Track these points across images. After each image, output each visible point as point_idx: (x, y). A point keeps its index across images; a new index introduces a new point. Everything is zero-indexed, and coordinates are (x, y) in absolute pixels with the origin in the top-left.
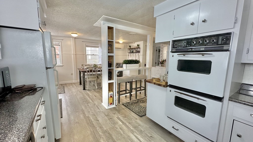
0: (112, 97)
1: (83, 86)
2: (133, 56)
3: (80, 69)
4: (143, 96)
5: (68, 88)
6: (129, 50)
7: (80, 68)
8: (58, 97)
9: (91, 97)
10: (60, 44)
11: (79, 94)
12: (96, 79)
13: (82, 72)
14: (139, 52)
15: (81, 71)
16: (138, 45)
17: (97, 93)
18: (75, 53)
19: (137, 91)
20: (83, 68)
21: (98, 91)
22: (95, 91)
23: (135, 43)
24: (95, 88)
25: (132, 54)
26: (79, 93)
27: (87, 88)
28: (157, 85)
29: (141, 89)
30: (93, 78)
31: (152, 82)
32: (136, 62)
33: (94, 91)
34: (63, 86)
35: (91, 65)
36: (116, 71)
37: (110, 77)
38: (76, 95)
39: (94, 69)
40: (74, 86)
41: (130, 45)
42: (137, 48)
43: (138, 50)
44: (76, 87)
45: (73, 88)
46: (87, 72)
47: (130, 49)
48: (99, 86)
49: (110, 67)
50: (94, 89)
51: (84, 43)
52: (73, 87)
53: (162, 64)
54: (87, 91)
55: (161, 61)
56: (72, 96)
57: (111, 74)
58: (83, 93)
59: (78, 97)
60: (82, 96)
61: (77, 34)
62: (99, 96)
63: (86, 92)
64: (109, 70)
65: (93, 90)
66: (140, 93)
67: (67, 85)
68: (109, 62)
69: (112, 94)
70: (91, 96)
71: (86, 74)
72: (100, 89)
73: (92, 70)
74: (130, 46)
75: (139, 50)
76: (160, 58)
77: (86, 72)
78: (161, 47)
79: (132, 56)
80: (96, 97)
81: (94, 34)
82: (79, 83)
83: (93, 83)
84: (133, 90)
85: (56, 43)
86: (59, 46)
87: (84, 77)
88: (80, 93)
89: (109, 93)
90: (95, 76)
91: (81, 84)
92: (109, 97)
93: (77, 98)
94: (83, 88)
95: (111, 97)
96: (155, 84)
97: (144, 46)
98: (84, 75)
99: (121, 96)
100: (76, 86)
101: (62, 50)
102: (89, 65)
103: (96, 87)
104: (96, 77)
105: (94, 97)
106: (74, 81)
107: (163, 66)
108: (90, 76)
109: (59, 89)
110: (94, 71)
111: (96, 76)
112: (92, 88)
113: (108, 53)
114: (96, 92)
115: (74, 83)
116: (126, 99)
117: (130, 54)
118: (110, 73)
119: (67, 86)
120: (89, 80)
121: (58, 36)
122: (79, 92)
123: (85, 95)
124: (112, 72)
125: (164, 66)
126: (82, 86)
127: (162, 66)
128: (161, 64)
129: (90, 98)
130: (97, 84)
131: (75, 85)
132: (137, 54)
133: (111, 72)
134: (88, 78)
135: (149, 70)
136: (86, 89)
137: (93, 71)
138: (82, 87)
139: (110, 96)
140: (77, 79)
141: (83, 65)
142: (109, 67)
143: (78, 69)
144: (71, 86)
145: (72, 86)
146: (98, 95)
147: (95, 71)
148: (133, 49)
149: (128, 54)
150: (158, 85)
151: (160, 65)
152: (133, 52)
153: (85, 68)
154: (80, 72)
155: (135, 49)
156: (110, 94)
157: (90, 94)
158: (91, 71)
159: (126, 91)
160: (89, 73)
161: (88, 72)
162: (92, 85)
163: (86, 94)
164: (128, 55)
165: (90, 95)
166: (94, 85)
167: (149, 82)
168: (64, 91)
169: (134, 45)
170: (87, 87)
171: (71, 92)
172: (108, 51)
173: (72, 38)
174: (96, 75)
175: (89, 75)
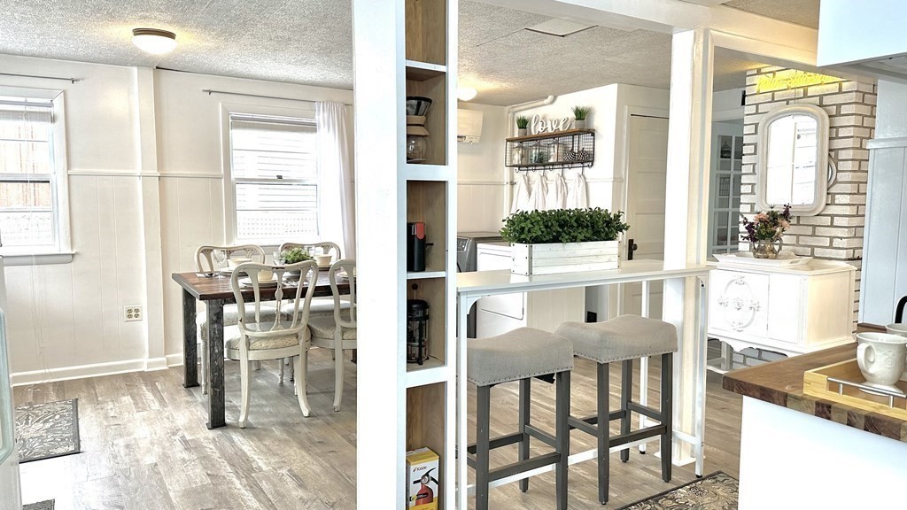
0: (436, 494)
1: (207, 398)
2: (545, 187)
3: (192, 280)
4: (651, 477)
5: (106, 417)
6: (512, 148)
7: (194, 274)
8: (14, 486)
9: (264, 485)
10: (58, 109)
11: (184, 460)
12: (299, 350)
13: (202, 298)
14: (586, 159)
15: (195, 292)
16: (581, 114)
17: (308, 450)
18: (160, 166)
19: (606, 444)
20: (207, 269)
21: (316, 434)
22: (289, 433)
23: (560, 98)
24: (293, 410)
25: (535, 175)
26: (179, 452)
27: (236, 410)
28: (850, 424)
29: (633, 429)
30: (279, 342)
31: (796, 398)
32: (596, 226)
33: (285, 436)
34: (71, 397)
35: (270, 249)
36: (463, 298)
37: (421, 346)
38: (161, 469)
39: (289, 279)
40: (150, 396)
41: (526, 114)
42: (573, 134)
43: (584, 143)
44: (156, 406)
45: (138, 416)
46: (238, 297)
47: (521, 140)
48: (322, 398)
49: (422, 269)
50: (283, 424)
51: (219, 104)
52: (139, 405)
53: (763, 238)
54: (237, 438)
55: (751, 218)
56: (127, 478)
57: (426, 317)
58: (211, 449)
59: (175, 487)
60: (198, 475)
61: (171, 35)
62: (324, 480)
63: (227, 444)
64: (412, 286)
65: (277, 432)
66: (625, 455)
67: (100, 389)
68: (409, 226)
69: (435, 475)
70: (268, 479)
71: (229, 310)
72: (328, 424)
73: (275, 286)
74: (523, 124)
75: (588, 148)
76: (743, 199)
77: (234, 301)
78: (747, 120)
79: (536, 187)
80: (302, 485)
81: (286, 34)
82: (182, 378)
83: (277, 374)
84: (576, 437)
85: (29, 100)
86: (53, 120)
87: (216, 337)
88: (186, 455)
89: (412, 468)
90: (292, 329)
91: (192, 382)
92: (408, 499)
93: (166, 495)
94: (205, 416)
95: (426, 495)
96: (824, 410)
97: (626, 114)
98: (217, 319)
99: (494, 485)
100: (162, 401)
101: (74, 148)
102: (248, 250)
103: (297, 404)
104: (304, 336)
105: (290, 484)
106: (145, 363)
107: (772, 251)
108: (257, 331)
109: (40, 425)
110: (289, 294)
111: (301, 329)
112: (276, 416)
113: (410, 160)
114: (303, 447)
115: (149, 378)
116: (525, 502)
117: (519, 176)
118: (420, 314)
119: (94, 400)
120: (253, 356)
121: (45, 56)
122: (185, 441)
123: (226, 469)
124: (434, 304)
125: (775, 255)
126: (202, 396)
127: (760, 253)
128: (754, 240)
129: (256, 496)
130: (310, 380)
131: (155, 391)
132: (572, 173)
133: (424, 305)
134: (248, 344)
135: (691, 284)
136: (227, 421)
137: (279, 293)
138: (203, 404)
139: (416, 489)
140: (168, 349)
141: (207, 251)
142: (410, 268)
143: (175, 277)
144: (127, 399)
145: (133, 397)
146: (317, 469)
147: (298, 293)
148: (543, 142)
149: (512, 176)
150: (862, 422)
151: (744, 246)
152: (542, 162)
153: (227, 275)
154: (189, 299)
155: (561, 140)
156: (414, 477)
157: (261, 464)
158: (268, 293)
159: (521, 438)
160: (250, 307)
161: (248, 297)
162: (273, 392)
163: (232, 465)
164: (507, 179)
165: (260, 469)
166: (285, 392)
167: (766, 395)
168: (77, 438)
169: (556, 112)
170: (239, 405)
171: (121, 442)
172: (408, 147)
173: (135, 69)
174: (299, 320)
175: (251, 319)
